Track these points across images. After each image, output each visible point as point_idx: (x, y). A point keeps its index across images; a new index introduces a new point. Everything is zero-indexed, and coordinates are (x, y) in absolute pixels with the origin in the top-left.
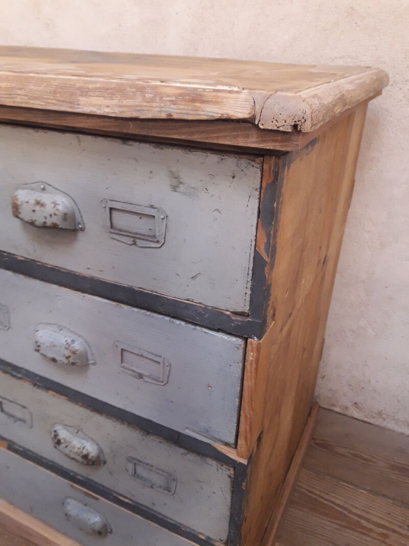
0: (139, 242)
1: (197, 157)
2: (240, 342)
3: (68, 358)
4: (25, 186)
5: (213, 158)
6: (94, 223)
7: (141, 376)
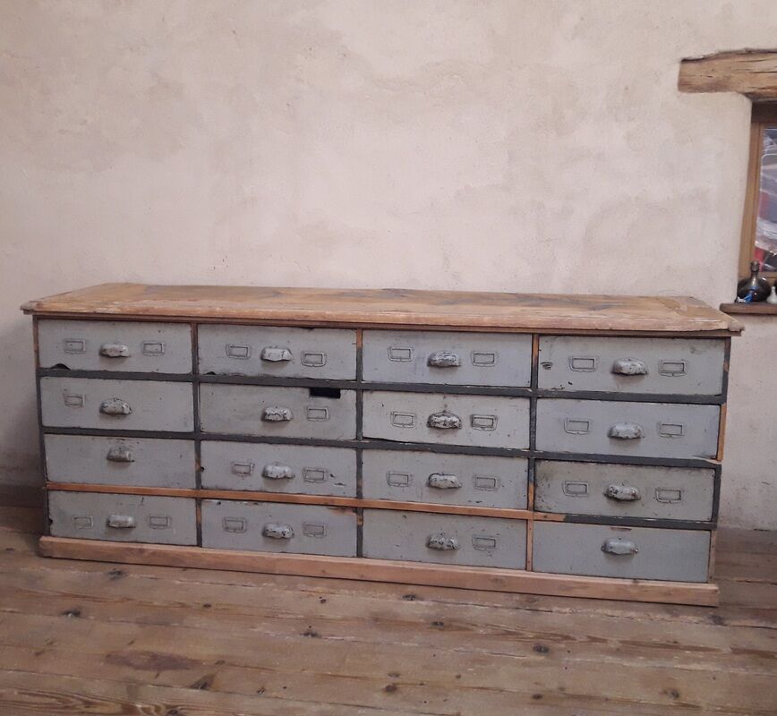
0: (676, 375)
1: (701, 341)
2: (718, 407)
3: (636, 434)
4: (621, 360)
5: (708, 341)
6: (652, 370)
7: (671, 435)
